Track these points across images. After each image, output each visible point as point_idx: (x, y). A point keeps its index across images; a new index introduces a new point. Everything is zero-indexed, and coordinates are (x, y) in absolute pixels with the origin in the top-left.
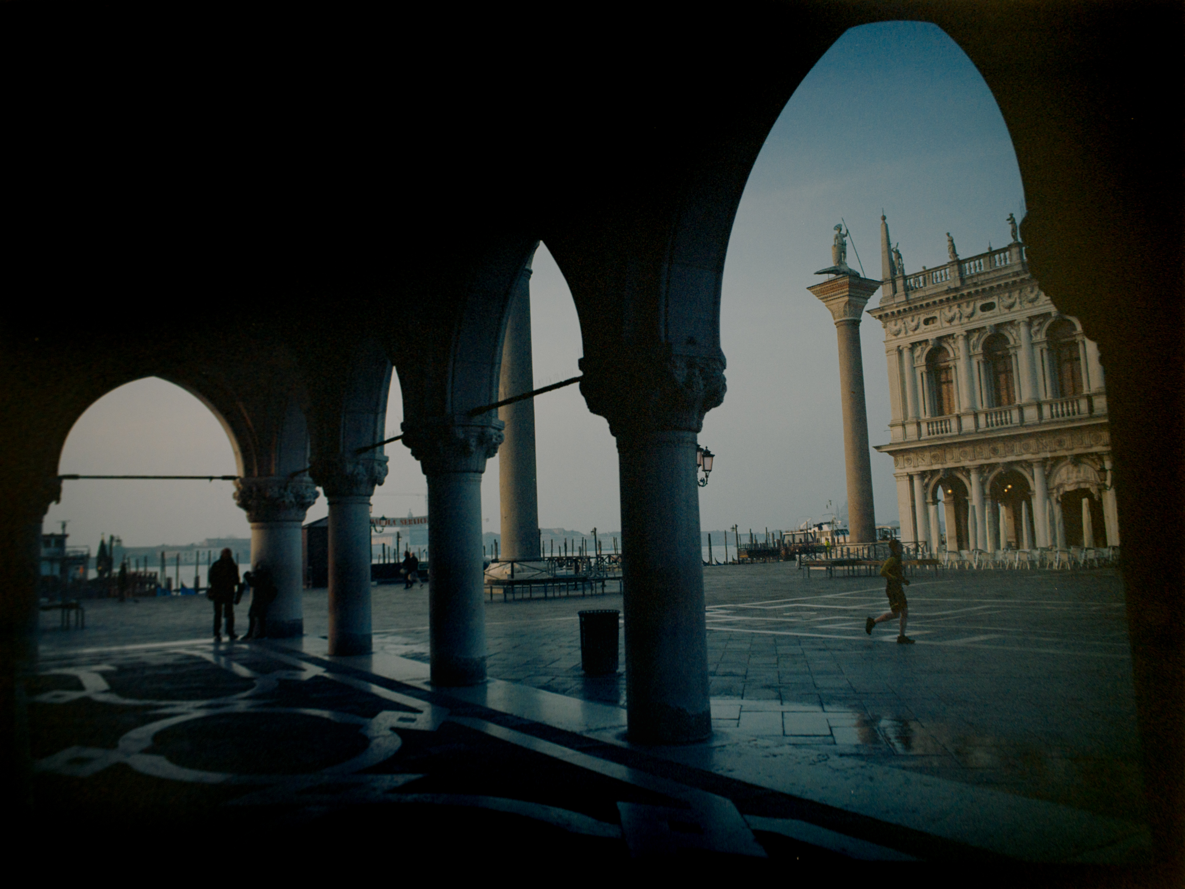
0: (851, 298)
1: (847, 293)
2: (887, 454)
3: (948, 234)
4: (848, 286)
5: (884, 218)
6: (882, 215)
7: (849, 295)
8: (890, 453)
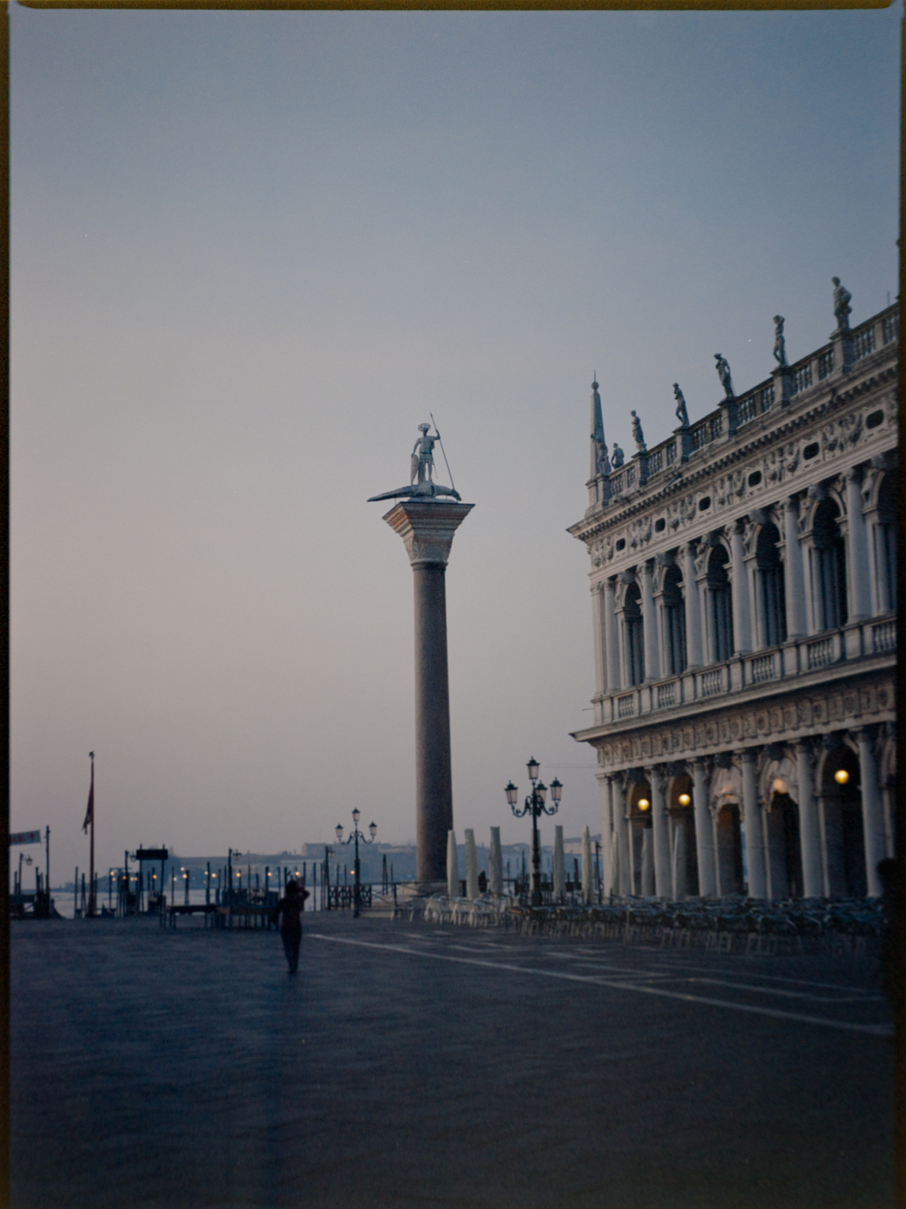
0: (419, 532)
1: (410, 527)
2: (587, 744)
3: (634, 413)
4: (406, 517)
5: (595, 386)
6: (593, 381)
7: (413, 528)
8: (594, 742)
